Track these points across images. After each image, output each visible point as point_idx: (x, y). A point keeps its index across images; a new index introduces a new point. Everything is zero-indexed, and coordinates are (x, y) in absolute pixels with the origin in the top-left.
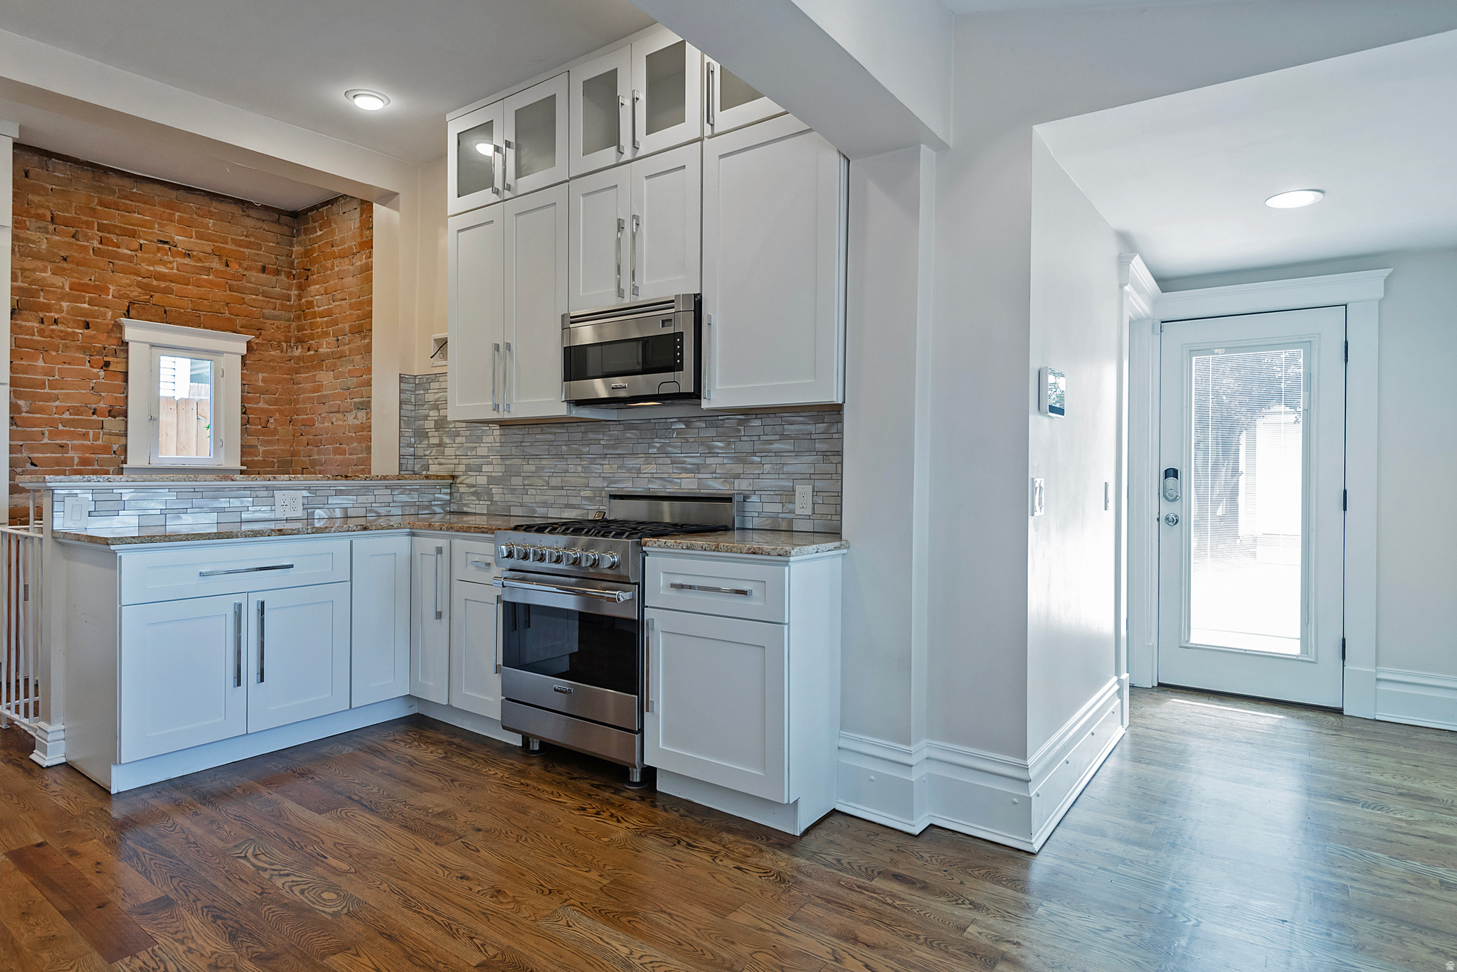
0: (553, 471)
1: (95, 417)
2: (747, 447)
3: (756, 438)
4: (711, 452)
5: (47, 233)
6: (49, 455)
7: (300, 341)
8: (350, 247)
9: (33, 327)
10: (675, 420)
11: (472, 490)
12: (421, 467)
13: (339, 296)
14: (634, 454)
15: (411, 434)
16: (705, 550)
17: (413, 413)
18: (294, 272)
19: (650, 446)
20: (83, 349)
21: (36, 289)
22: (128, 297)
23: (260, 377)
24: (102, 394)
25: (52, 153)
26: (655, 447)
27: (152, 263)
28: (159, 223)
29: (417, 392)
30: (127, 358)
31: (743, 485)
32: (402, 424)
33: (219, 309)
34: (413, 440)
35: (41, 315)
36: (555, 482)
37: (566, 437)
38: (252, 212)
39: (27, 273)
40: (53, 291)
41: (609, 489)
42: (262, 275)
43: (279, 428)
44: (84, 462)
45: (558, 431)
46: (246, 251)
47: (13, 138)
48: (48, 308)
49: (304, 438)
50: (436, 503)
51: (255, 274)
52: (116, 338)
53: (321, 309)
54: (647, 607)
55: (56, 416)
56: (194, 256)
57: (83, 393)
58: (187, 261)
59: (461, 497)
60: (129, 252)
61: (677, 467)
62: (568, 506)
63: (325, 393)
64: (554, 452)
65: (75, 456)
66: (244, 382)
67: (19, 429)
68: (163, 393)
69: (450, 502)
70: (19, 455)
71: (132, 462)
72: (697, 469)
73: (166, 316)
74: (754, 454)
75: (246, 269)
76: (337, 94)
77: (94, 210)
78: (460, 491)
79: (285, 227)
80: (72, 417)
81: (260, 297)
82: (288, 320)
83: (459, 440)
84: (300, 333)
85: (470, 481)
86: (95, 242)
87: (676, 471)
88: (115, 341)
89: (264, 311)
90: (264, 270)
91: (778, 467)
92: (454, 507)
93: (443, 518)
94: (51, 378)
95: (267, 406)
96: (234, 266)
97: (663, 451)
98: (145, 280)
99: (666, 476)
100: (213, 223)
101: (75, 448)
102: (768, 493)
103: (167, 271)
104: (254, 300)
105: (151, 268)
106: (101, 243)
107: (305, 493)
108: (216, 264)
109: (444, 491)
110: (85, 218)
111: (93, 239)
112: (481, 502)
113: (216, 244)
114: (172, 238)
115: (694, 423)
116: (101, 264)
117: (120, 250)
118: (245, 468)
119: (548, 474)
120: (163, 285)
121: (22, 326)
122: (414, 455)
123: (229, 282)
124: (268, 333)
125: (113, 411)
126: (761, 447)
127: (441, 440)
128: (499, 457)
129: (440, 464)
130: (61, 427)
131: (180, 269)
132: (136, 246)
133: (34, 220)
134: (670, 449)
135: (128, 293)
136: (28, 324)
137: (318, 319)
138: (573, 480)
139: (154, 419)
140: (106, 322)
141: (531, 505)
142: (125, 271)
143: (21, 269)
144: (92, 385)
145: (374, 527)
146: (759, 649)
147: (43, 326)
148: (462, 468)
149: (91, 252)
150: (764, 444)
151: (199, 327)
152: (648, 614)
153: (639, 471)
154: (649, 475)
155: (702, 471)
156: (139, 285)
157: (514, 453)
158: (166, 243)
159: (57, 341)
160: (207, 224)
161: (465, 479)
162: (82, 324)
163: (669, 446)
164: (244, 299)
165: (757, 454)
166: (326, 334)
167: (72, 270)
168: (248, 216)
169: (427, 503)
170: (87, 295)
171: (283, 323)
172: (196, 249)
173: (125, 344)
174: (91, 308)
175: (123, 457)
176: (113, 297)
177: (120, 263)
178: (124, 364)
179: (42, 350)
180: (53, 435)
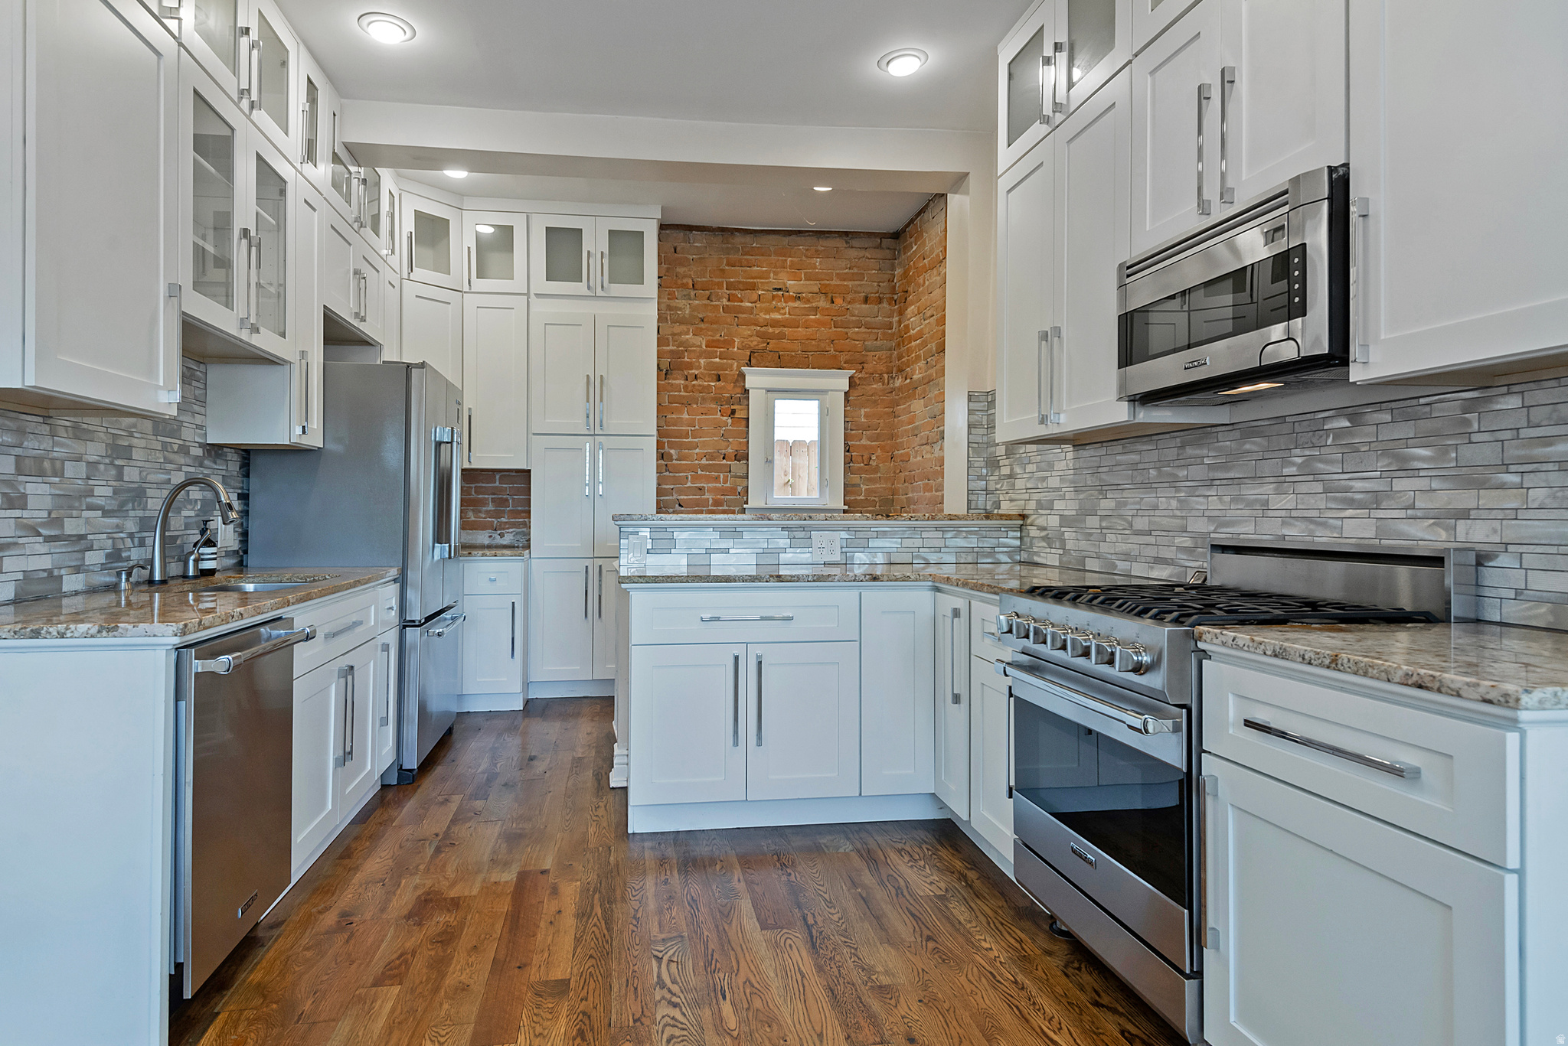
0: (1138, 507)
1: (725, 461)
2: (1487, 453)
3: (1508, 435)
4: (1405, 469)
5: (691, 299)
6: (691, 497)
7: (901, 370)
8: (938, 255)
9: (680, 384)
10: (1331, 413)
11: (1044, 533)
12: (993, 504)
13: (928, 314)
14: (1257, 478)
15: (982, 464)
16: (1310, 663)
17: (985, 438)
18: (896, 297)
19: (1285, 461)
20: (716, 400)
21: (682, 351)
22: (750, 347)
23: (863, 413)
24: (730, 440)
25: (693, 226)
26: (1294, 464)
27: (768, 311)
28: (774, 272)
29: (989, 412)
30: (748, 405)
31: (1477, 533)
32: (971, 452)
33: (826, 348)
34: (984, 471)
35: (686, 373)
36: (1141, 523)
37: (1154, 456)
38: (855, 243)
39: (676, 337)
40: (694, 350)
41: (1217, 535)
42: (864, 306)
43: (881, 465)
44: (717, 503)
45: (1145, 447)
46: (850, 283)
47: (658, 219)
48: (690, 366)
49: (902, 474)
50: (1001, 549)
51: (858, 306)
52: (740, 386)
53: (915, 331)
54: (1205, 752)
55: (697, 462)
56: (803, 298)
57: (716, 441)
58: (797, 304)
59: (1031, 542)
60: (750, 305)
61: (1335, 499)
62: (1160, 561)
63: (917, 424)
64: (1139, 479)
65: (709, 496)
66: (847, 419)
67: (671, 474)
68: (777, 437)
69: (1020, 549)
70: (671, 498)
71: (752, 504)
72: (1376, 500)
73: (781, 361)
74: (1505, 467)
75: (849, 303)
76: (869, 68)
77: (723, 271)
78: (1031, 535)
79: (888, 251)
80: (708, 462)
81: (863, 330)
82: (890, 350)
83: (1031, 468)
84: (900, 361)
85: (1041, 521)
86: (725, 300)
87: (1333, 506)
88: (739, 390)
89: (866, 343)
90: (866, 300)
92: (1024, 556)
93: (1011, 569)
94: (693, 429)
95: (869, 443)
96: (839, 301)
97: (1309, 472)
98: (763, 329)
99: (1315, 514)
100: (820, 261)
101: (710, 490)
102: (1539, 549)
103: (780, 317)
104: (858, 333)
105: (768, 317)
106: (729, 300)
107: (844, 535)
108: (823, 303)
109: (1011, 534)
110: (717, 280)
111: (722, 297)
112: (1053, 551)
113: (822, 282)
114: (785, 284)
115: (1368, 416)
116: (729, 320)
117: (742, 304)
118: (846, 507)
119: (1131, 513)
120: (777, 331)
121: (672, 384)
122: (986, 490)
123: (834, 318)
124: (869, 367)
125: (738, 455)
126: (1522, 452)
127: (1012, 470)
128: (1072, 489)
129: (1011, 500)
130: (700, 472)
131: (791, 313)
132: (756, 298)
133: (680, 289)
134: (1320, 466)
135: (750, 343)
136: (677, 382)
137: (913, 343)
138: (1165, 521)
139: (769, 462)
140: (732, 373)
141: (1109, 556)
142: (748, 323)
144: (722, 432)
145: (885, 578)
147: (687, 383)
148: (1032, 505)
149: (721, 310)
150: (1529, 445)
151: (808, 368)
152: (1210, 766)
153: (1265, 506)
154: (1283, 513)
155: (1384, 505)
156: (759, 335)
157: (1089, 483)
158: (780, 289)
159: (697, 395)
160: (815, 264)
161: (1036, 518)
162: (715, 377)
163: (1321, 461)
164: (847, 333)
165: (1512, 468)
166: (918, 358)
167: (707, 329)
168: (852, 247)
169: (988, 550)
170: (719, 350)
171: (884, 354)
172: (805, 290)
173: (747, 391)
174: (722, 361)
175: (745, 498)
176: (738, 348)
177: (743, 316)
178: (746, 411)
179: (687, 403)
180: (695, 479)
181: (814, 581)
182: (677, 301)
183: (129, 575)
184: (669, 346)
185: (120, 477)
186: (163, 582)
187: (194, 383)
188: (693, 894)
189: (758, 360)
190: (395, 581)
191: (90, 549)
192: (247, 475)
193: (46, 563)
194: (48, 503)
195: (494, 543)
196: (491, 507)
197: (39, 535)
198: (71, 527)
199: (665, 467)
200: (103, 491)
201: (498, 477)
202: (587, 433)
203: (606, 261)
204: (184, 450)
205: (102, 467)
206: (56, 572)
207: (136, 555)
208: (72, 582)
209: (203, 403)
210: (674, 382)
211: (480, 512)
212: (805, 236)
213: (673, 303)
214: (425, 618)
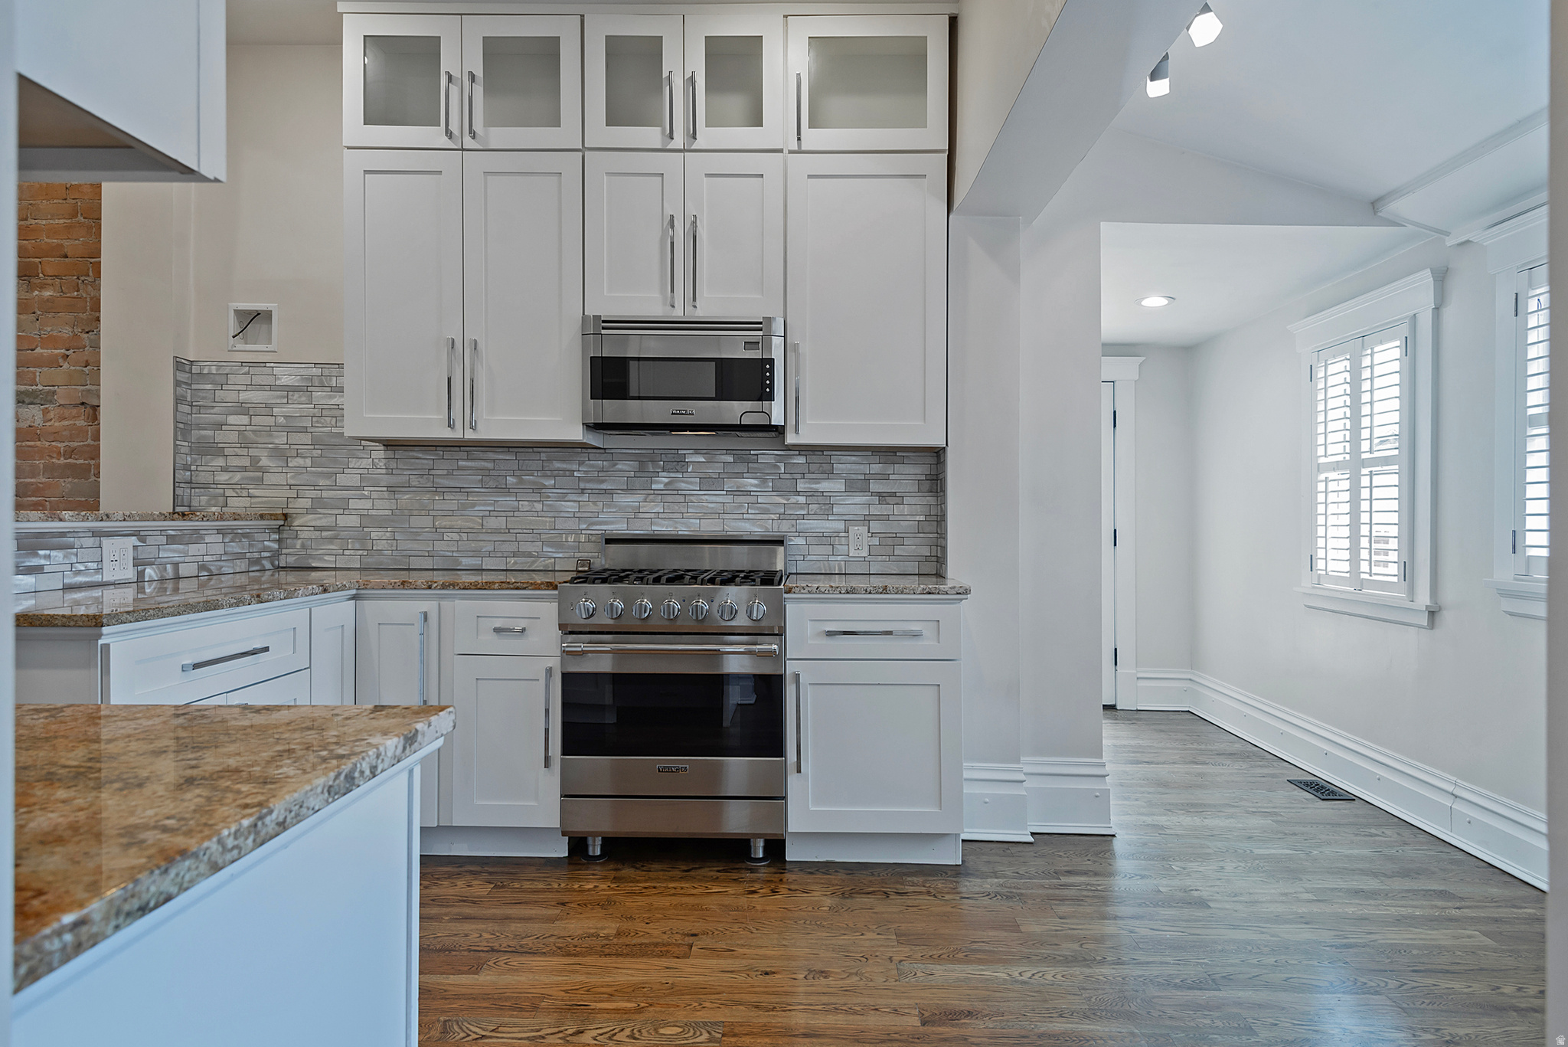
0: (491, 508)
2: (788, 485)
3: (799, 476)
10: (691, 451)
11: (328, 534)
14: (629, 490)
15: (187, 450)
17: (191, 417)
19: (655, 480)
26: (661, 482)
29: (194, 387)
31: (784, 526)
32: (179, 434)
34: (189, 459)
36: (494, 523)
37: (513, 465)
41: (590, 532)
50: (265, 554)
54: (790, 659)
59: (304, 545)
64: (492, 484)
69: (277, 554)
74: (797, 493)
78: (300, 536)
91: (827, 507)
92: (291, 560)
97: (672, 488)
107: (135, 541)
109: (273, 536)
112: (347, 552)
115: (718, 457)
119: (481, 514)
122: (191, 482)
126: (806, 486)
127: (255, 461)
128: (385, 489)
129: (253, 497)
134: (683, 485)
141: (449, 554)
146: (933, 687)
148: (304, 503)
150: (809, 483)
153: (637, 512)
154: (653, 515)
157: (414, 484)
161: (312, 519)
163: (683, 482)
165: (801, 493)
169: (257, 555)
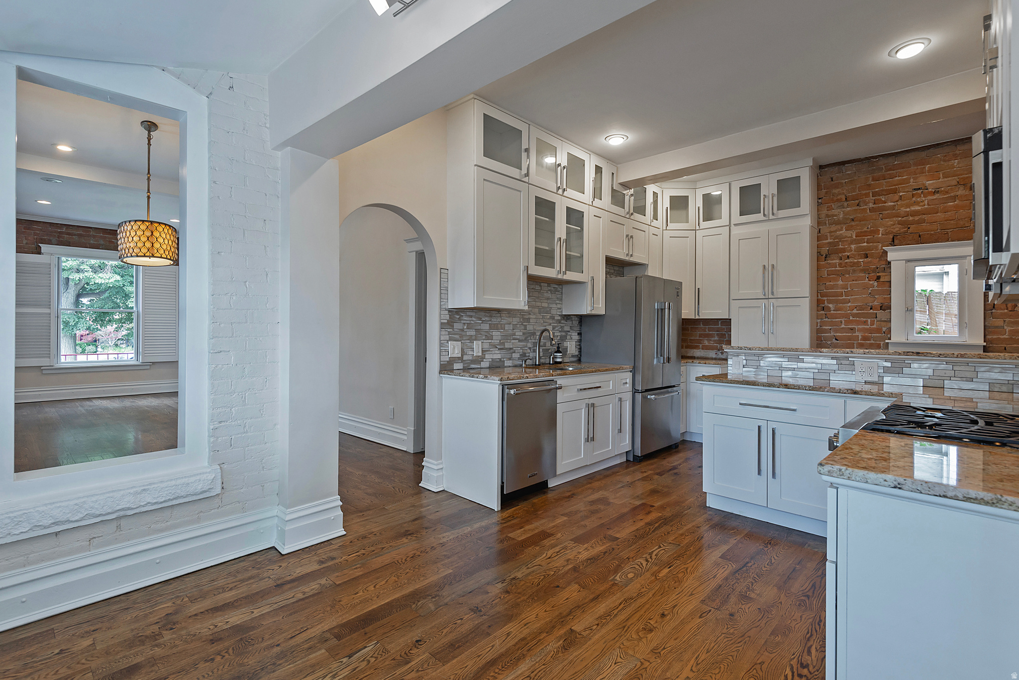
1: (871, 311)
5: (844, 208)
6: (845, 334)
9: (836, 263)
20: (863, 271)
21: (837, 241)
22: (892, 232)
24: (876, 296)
25: (845, 162)
27: (908, 206)
28: (914, 178)
30: (890, 272)
33: (964, 224)
35: (840, 255)
39: (833, 234)
40: (847, 240)
44: (864, 338)
47: (811, 165)
48: (844, 250)
52: (884, 260)
55: (849, 311)
56: (942, 191)
57: (864, 297)
58: (936, 196)
60: (893, 204)
65: (860, 335)
67: (829, 320)
70: (829, 334)
71: (894, 339)
73: (921, 239)
77: (869, 185)
80: (858, 312)
86: (871, 204)
88: (884, 263)
94: (846, 290)
98: (904, 219)
100: (958, 162)
101: (859, 330)
103: (920, 208)
105: (908, 210)
106: (875, 203)
108: (961, 192)
110: (864, 192)
111: (869, 203)
113: (962, 176)
114: (923, 184)
116: (874, 217)
117: (886, 204)
118: (985, 344)
120: (917, 218)
121: (830, 263)
125: (883, 306)
130: (851, 318)
131: (930, 204)
132: (898, 198)
133: (836, 203)
135: (893, 230)
139: (909, 310)
140: (877, 251)
142: (889, 217)
143: (829, 232)
144: (869, 291)
147: (841, 261)
149: (868, 211)
151: (948, 241)
156: (900, 223)
158: (919, 189)
159: (849, 268)
160: (954, 164)
162: (863, 256)
167: (857, 225)
170: (866, 238)
172: (943, 185)
173: (889, 263)
174: (869, 245)
175: (889, 335)
176: (882, 235)
177: (886, 212)
178: (889, 277)
179: (841, 274)
180: (847, 323)
181: (810, 390)
182: (833, 211)
183: (525, 362)
184: (827, 239)
185: (525, 329)
186: (539, 365)
187: (557, 293)
188: (705, 535)
189: (900, 241)
190: (631, 371)
191: (515, 352)
192: (581, 326)
193: (499, 356)
194: (500, 338)
195: (718, 357)
196: (716, 338)
197: (497, 348)
198: (507, 345)
199: (825, 315)
200: (519, 334)
201: (720, 322)
202: (764, 297)
203: (775, 199)
204: (552, 318)
205: (518, 326)
206: (502, 360)
207: (531, 355)
208: (508, 363)
209: (561, 300)
210: (831, 262)
211: (711, 340)
212: (942, 147)
213: (830, 213)
214: (646, 390)
